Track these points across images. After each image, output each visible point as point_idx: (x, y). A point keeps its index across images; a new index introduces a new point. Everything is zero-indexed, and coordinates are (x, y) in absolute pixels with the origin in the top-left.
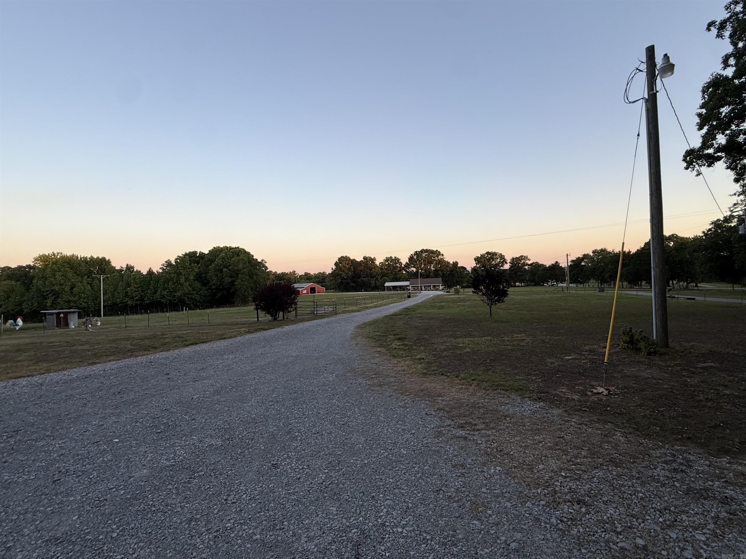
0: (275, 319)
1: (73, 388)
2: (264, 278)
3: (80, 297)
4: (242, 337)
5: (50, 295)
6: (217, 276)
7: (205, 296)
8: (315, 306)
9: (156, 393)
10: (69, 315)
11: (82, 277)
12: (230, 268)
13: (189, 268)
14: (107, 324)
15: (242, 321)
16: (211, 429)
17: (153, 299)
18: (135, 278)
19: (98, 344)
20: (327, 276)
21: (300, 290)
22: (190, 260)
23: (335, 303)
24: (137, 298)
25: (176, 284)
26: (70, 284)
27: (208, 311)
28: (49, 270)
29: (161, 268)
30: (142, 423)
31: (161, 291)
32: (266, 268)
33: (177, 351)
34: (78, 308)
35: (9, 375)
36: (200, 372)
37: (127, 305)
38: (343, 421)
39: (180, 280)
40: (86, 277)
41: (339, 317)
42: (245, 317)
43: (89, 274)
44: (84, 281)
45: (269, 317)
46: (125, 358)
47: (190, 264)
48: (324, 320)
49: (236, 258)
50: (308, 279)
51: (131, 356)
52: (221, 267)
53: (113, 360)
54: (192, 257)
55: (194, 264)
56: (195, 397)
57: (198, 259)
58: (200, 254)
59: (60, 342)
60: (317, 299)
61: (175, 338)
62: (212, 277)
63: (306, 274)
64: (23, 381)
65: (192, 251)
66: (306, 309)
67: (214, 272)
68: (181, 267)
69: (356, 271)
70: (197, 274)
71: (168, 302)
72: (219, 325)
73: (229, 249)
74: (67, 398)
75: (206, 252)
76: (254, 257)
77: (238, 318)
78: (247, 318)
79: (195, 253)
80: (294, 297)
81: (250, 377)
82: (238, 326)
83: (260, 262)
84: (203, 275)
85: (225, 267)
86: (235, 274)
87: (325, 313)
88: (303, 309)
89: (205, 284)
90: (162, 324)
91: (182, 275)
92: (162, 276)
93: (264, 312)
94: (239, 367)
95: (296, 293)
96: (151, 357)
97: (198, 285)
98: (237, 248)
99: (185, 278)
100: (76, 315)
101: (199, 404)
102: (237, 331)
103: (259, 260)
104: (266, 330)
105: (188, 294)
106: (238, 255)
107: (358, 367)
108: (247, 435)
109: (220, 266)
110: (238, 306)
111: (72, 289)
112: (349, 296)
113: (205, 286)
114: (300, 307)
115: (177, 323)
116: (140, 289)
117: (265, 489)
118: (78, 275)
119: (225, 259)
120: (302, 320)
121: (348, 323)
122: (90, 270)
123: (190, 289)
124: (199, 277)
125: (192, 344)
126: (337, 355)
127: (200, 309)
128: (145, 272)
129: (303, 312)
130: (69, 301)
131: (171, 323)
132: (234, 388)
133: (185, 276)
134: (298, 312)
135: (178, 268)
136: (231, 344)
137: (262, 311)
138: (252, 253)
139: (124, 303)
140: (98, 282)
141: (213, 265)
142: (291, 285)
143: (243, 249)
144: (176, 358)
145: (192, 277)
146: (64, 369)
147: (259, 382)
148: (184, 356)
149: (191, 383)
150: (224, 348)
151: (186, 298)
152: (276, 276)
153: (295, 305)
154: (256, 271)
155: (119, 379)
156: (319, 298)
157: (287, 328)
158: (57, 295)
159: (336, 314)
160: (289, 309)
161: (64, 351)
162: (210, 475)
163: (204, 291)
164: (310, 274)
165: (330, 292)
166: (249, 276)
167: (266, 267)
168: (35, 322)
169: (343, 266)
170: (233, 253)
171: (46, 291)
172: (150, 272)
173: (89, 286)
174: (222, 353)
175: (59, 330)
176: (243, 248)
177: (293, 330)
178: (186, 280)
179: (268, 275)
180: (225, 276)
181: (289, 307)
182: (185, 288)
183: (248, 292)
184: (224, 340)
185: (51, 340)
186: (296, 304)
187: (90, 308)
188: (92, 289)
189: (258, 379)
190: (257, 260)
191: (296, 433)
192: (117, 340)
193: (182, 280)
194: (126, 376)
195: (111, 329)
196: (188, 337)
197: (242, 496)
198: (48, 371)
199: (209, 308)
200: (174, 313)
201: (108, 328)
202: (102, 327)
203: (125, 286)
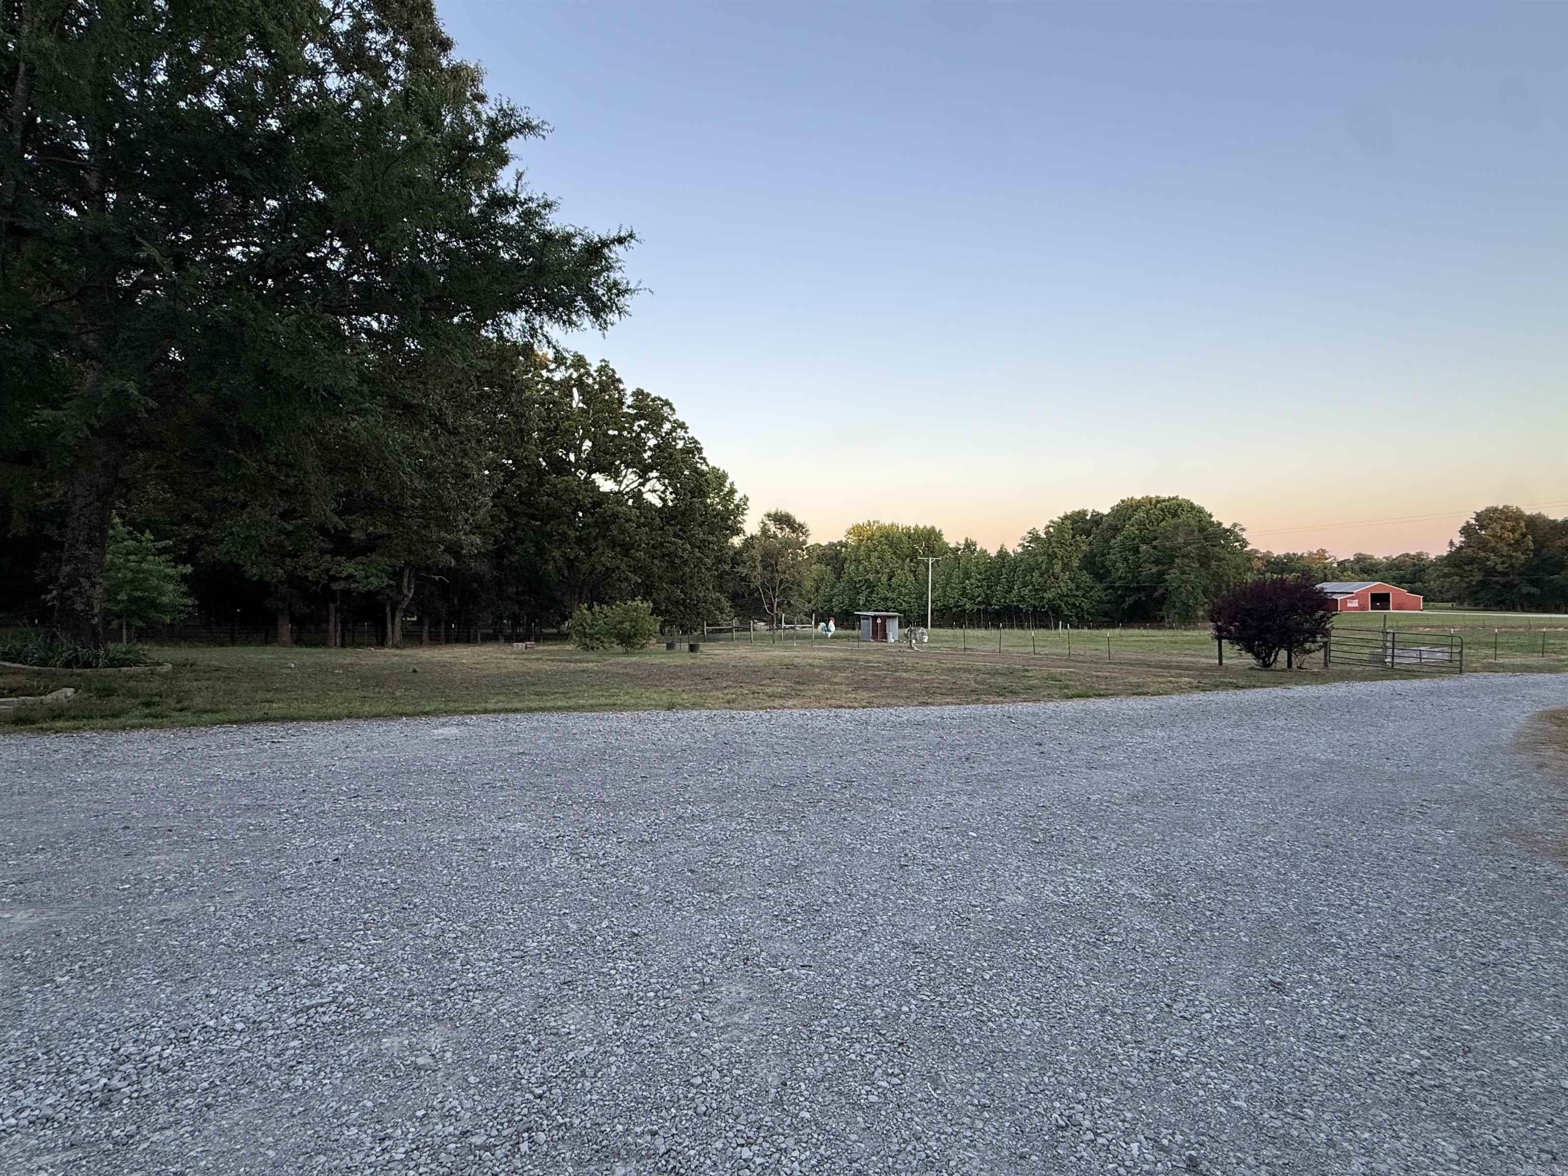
0: (1266, 666)
1: (904, 738)
2: (1237, 567)
3: (900, 593)
4: (1184, 697)
5: (863, 588)
6: (1126, 560)
7: (1101, 602)
8: (1389, 644)
9: (1024, 774)
10: (888, 621)
11: (903, 560)
12: (1154, 543)
13: (1071, 545)
14: (937, 642)
15: (1181, 662)
16: (1129, 866)
17: (1005, 602)
18: (978, 562)
19: (928, 672)
20: (1433, 564)
21: (1339, 598)
22: (1072, 529)
23: (1457, 641)
24: (980, 599)
25: (1046, 576)
26: (888, 570)
27: (1108, 633)
28: (863, 548)
29: (1020, 545)
30: (1007, 817)
31: (1019, 589)
32: (1244, 543)
33: (1051, 705)
34: (898, 611)
35: (829, 702)
36: (1098, 752)
37: (964, 610)
38: (1484, 956)
39: (1053, 569)
40: (908, 560)
41: (1469, 680)
42: (1188, 652)
43: (913, 555)
44: (906, 567)
45: (1249, 660)
46: (968, 703)
47: (1073, 537)
48: (1416, 683)
49: (1171, 521)
50: (1364, 571)
51: (977, 701)
52: (1137, 541)
53: (952, 704)
54: (1077, 522)
55: (1081, 535)
56: (1094, 798)
57: (1088, 526)
58: (1092, 516)
59: (879, 662)
60: (1394, 624)
61: (1047, 679)
62: (1115, 562)
63: (1360, 559)
64: (846, 713)
65: (1077, 510)
66: (1356, 650)
67: (1120, 552)
68: (1057, 542)
69: (1544, 551)
70: (1085, 556)
71: (1031, 609)
72: (1131, 665)
73: (1154, 502)
74: (900, 750)
75: (1106, 511)
76: (1214, 519)
77: (1172, 654)
78: (1193, 655)
79: (1084, 513)
80: (1322, 616)
81: (1207, 784)
82: (1173, 672)
83: (1228, 530)
84: (1097, 559)
85: (1143, 541)
86: (1167, 558)
87: (1421, 664)
88: (1346, 648)
89: (1100, 578)
90: (1022, 650)
91: (1057, 557)
92: (1022, 560)
93: (1237, 647)
94: (1179, 758)
95: (1328, 605)
96: (1009, 708)
97: (1086, 578)
98: (1174, 498)
99: (1063, 563)
100: (897, 622)
101: (1103, 813)
102: (1170, 682)
103: (1227, 525)
104: (1243, 687)
105: (1067, 595)
106: (1175, 515)
107: (1542, 829)
108: (1208, 901)
109: (1134, 539)
110: (1171, 628)
111: (890, 579)
112: (1509, 623)
113: (1101, 582)
114: (1337, 643)
115: (1046, 650)
116: (984, 583)
117: (1255, 1023)
118: (899, 557)
119: (1144, 525)
120: (1345, 677)
121: (1505, 699)
122: (914, 548)
123: (1073, 586)
124: (1091, 564)
125: (1079, 696)
126: (1464, 782)
127: (1089, 628)
128: (993, 553)
129: (1348, 655)
130: (885, 599)
131: (1038, 650)
132: (1172, 800)
133: (1062, 559)
134: (1333, 654)
135: (1050, 543)
136: (1161, 708)
137: (1232, 643)
138: (1208, 510)
139: (960, 606)
140: (924, 569)
141: (1119, 538)
142: (1314, 586)
143: (1187, 501)
144: (1051, 717)
145: (1076, 563)
146: (889, 705)
147: (1231, 801)
148: (1065, 717)
149: (1084, 770)
150: (1145, 714)
151: (1063, 605)
152: (1269, 562)
153: (1324, 636)
154: (1217, 549)
155: (964, 735)
156: (1400, 624)
157: (1298, 691)
158: (871, 587)
159: (1461, 672)
160: (1307, 646)
161: (885, 678)
162: (1134, 949)
163: (1098, 592)
164: (1371, 558)
165: (1441, 609)
166: (1199, 561)
167: (1244, 540)
168: (847, 628)
169: (1494, 536)
170: (1162, 511)
171: (860, 581)
172: (1002, 554)
173: (912, 575)
174: (1140, 724)
175: (875, 644)
176: (1187, 498)
177: (1319, 698)
178: (1066, 567)
179: (1249, 560)
180: (1144, 562)
181: (1306, 640)
182: (1062, 584)
183: (1196, 599)
184: (1143, 697)
185: (869, 657)
186: (1326, 633)
187: (912, 612)
188: (916, 579)
189: (1226, 794)
190: (1220, 524)
191: (1332, 936)
192: (954, 669)
193: (1057, 568)
194: (974, 733)
195: (945, 651)
196: (1070, 680)
197: (1203, 1013)
198: (870, 704)
199: (1108, 627)
200: (1042, 632)
201: (939, 648)
202: (931, 645)
203: (961, 576)
